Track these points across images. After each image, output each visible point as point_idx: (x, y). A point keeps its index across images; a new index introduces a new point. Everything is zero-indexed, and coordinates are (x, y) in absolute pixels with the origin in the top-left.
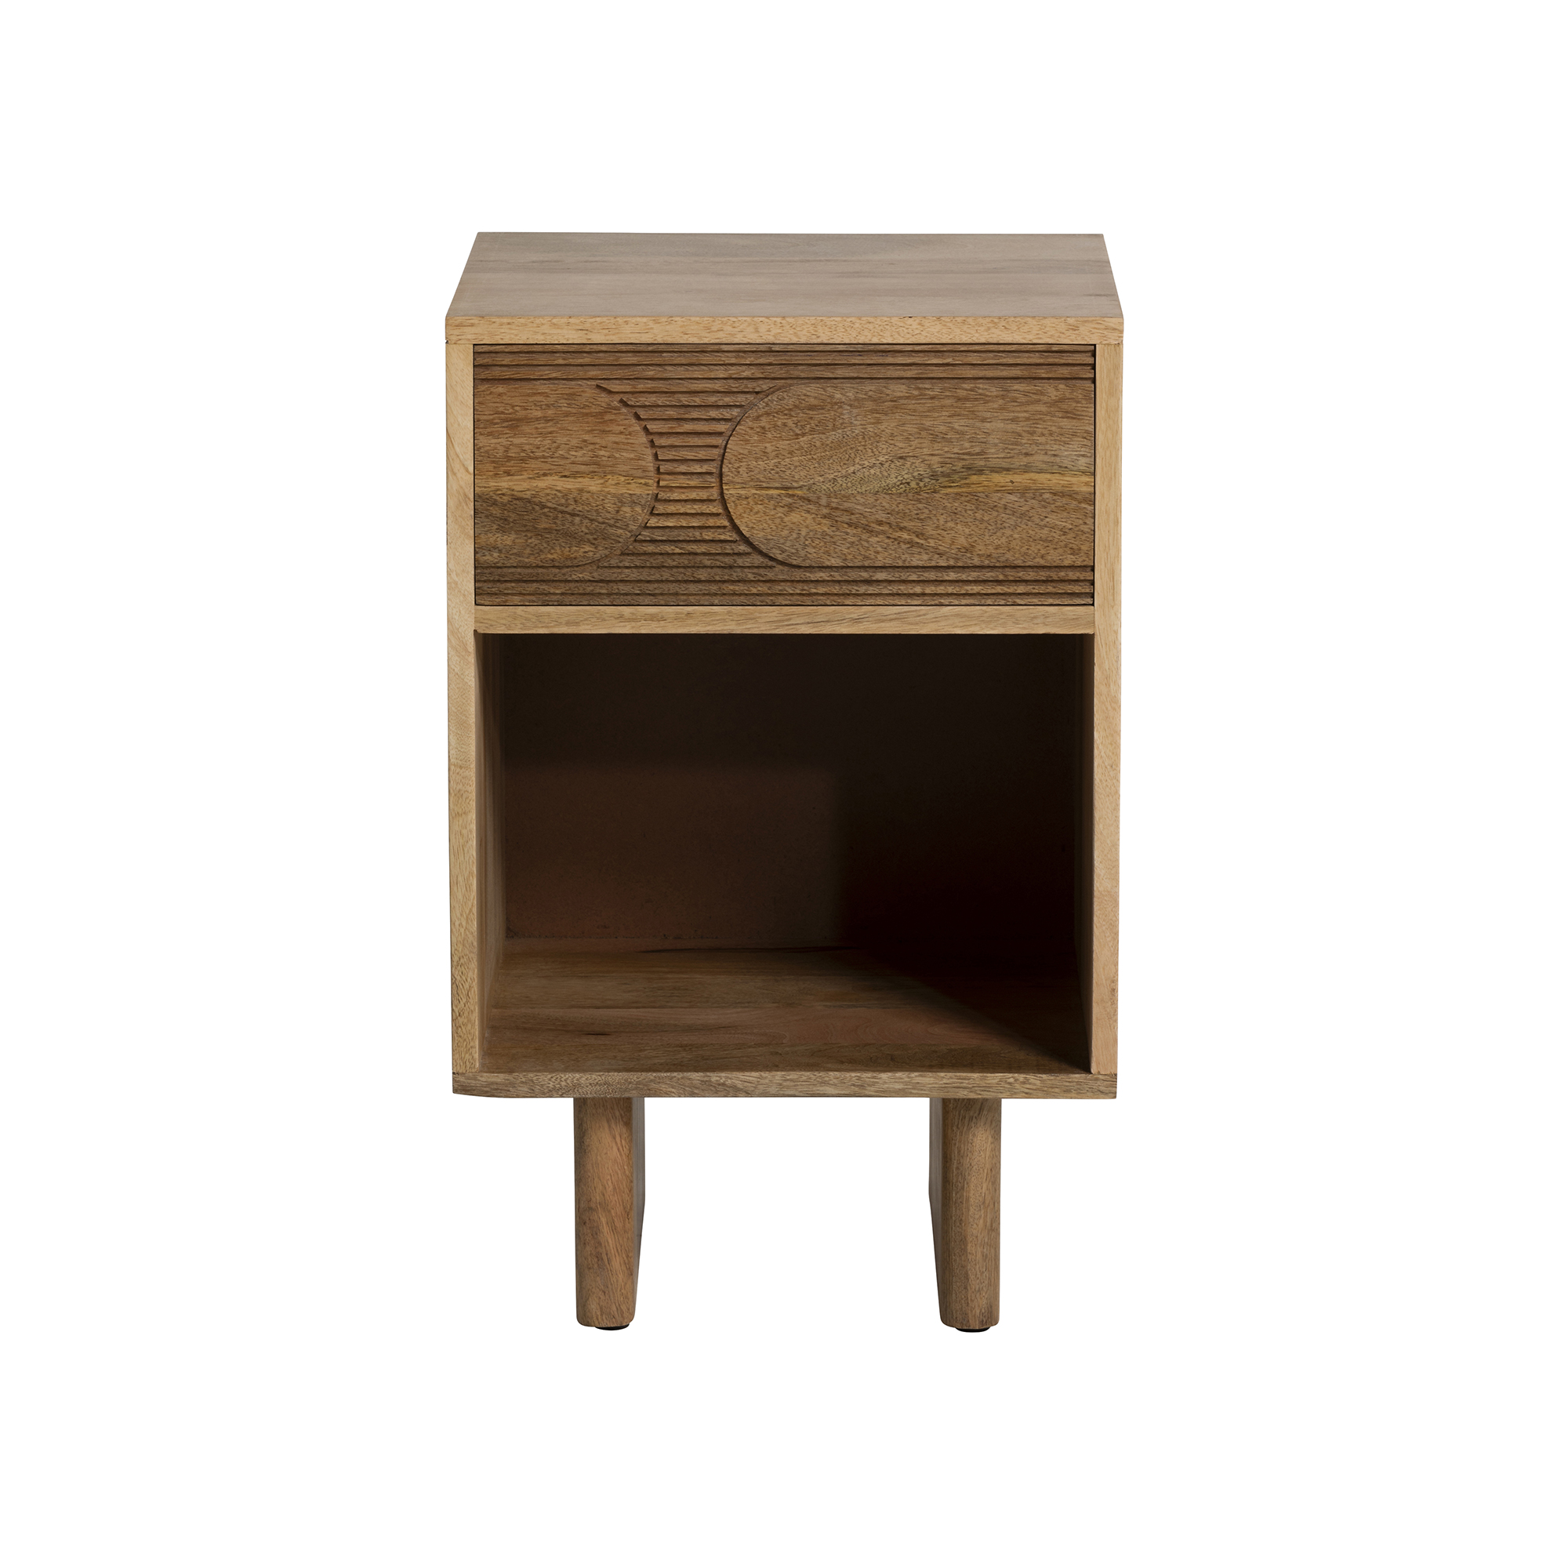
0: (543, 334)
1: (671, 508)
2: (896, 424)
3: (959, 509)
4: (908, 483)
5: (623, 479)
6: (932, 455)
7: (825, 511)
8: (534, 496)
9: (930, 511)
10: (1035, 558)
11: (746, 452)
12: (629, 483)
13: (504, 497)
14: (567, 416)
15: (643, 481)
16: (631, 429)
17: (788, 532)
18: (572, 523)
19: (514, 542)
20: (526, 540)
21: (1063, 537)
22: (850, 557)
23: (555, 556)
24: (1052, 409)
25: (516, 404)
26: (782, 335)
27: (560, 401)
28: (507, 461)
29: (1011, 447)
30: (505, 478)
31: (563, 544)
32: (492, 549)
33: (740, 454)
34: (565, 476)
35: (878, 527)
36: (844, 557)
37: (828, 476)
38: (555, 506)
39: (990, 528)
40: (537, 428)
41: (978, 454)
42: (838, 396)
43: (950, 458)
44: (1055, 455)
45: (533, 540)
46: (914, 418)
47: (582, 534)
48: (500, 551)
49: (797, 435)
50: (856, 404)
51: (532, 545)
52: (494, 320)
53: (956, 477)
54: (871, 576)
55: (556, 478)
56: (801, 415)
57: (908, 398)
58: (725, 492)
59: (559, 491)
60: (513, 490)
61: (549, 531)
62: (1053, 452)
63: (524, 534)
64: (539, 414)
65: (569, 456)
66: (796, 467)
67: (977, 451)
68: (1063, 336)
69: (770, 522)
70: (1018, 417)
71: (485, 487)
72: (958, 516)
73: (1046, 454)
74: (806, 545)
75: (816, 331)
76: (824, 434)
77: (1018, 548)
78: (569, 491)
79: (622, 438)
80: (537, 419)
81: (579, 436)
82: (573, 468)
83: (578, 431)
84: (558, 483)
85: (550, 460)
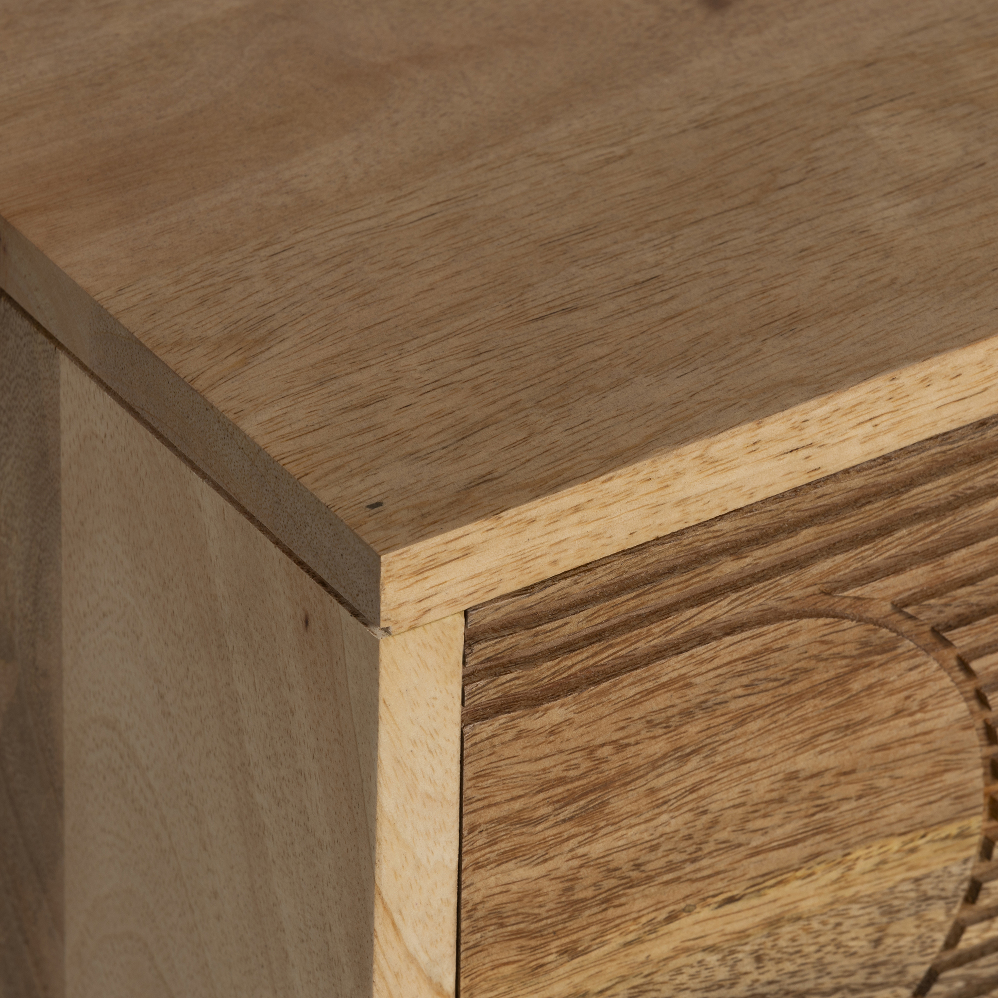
5: (895, 844)
12: (913, 850)
14: (743, 723)
15: (953, 829)
25: (599, 741)
27: (726, 687)
30: (561, 971)
34: (732, 900)
40: (652, 791)
55: (706, 913)
59: (711, 949)
64: (659, 747)
65: (742, 838)
78: (743, 935)
79: (900, 727)
80: (655, 764)
81: (775, 769)
82: (753, 868)
83: (774, 755)
84: (709, 927)
85: (689, 868)
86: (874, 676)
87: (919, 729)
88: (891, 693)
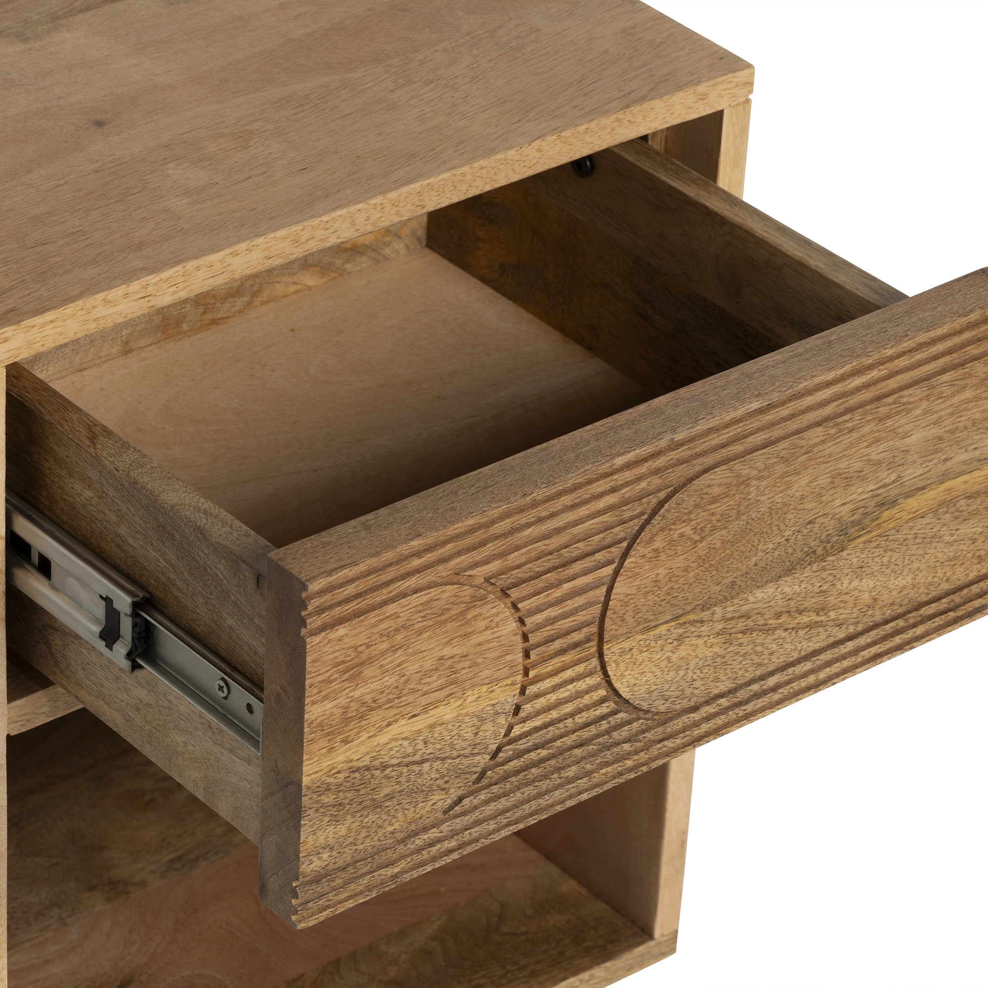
0: (95, 320)
1: (541, 702)
2: (807, 481)
3: (866, 561)
4: (814, 552)
5: (485, 688)
6: (844, 504)
7: (719, 626)
8: (374, 759)
9: (835, 576)
10: (939, 584)
11: (634, 591)
12: (492, 691)
13: (339, 776)
14: (421, 634)
15: (509, 681)
16: (497, 619)
17: (674, 672)
18: (420, 774)
19: (349, 829)
20: (362, 821)
21: (972, 546)
22: (741, 673)
23: (396, 826)
24: (978, 392)
25: (359, 643)
26: (383, 219)
27: (414, 617)
28: (346, 726)
29: (929, 458)
30: (341, 750)
31: (407, 807)
32: (321, 851)
33: (627, 595)
34: (415, 716)
35: (776, 622)
36: (734, 676)
37: (725, 581)
38: (400, 760)
39: (897, 568)
40: (382, 666)
41: (894, 482)
42: (745, 472)
43: (863, 500)
44: (975, 449)
45: (372, 817)
46: (828, 465)
47: (432, 782)
48: (332, 849)
49: (696, 542)
50: (766, 473)
51: (369, 824)
52: (33, 323)
53: (867, 521)
54: (762, 685)
55: (403, 722)
56: (702, 514)
57: (823, 442)
58: (606, 652)
59: (405, 739)
60: (351, 761)
61: (390, 797)
62: (974, 446)
63: (359, 815)
64: (385, 646)
65: (420, 687)
66: (691, 585)
67: (893, 479)
68: (690, 110)
69: (654, 669)
70: (941, 417)
71: (316, 772)
72: (864, 570)
73: (966, 451)
74: (694, 680)
75: (421, 200)
76: (726, 528)
77: (923, 581)
78: (419, 732)
79: (488, 635)
80: (383, 654)
81: (434, 655)
82: (424, 701)
83: (434, 648)
84: (405, 729)
85: (397, 701)
86: (477, 611)
87: (496, 635)
88: (484, 619)
